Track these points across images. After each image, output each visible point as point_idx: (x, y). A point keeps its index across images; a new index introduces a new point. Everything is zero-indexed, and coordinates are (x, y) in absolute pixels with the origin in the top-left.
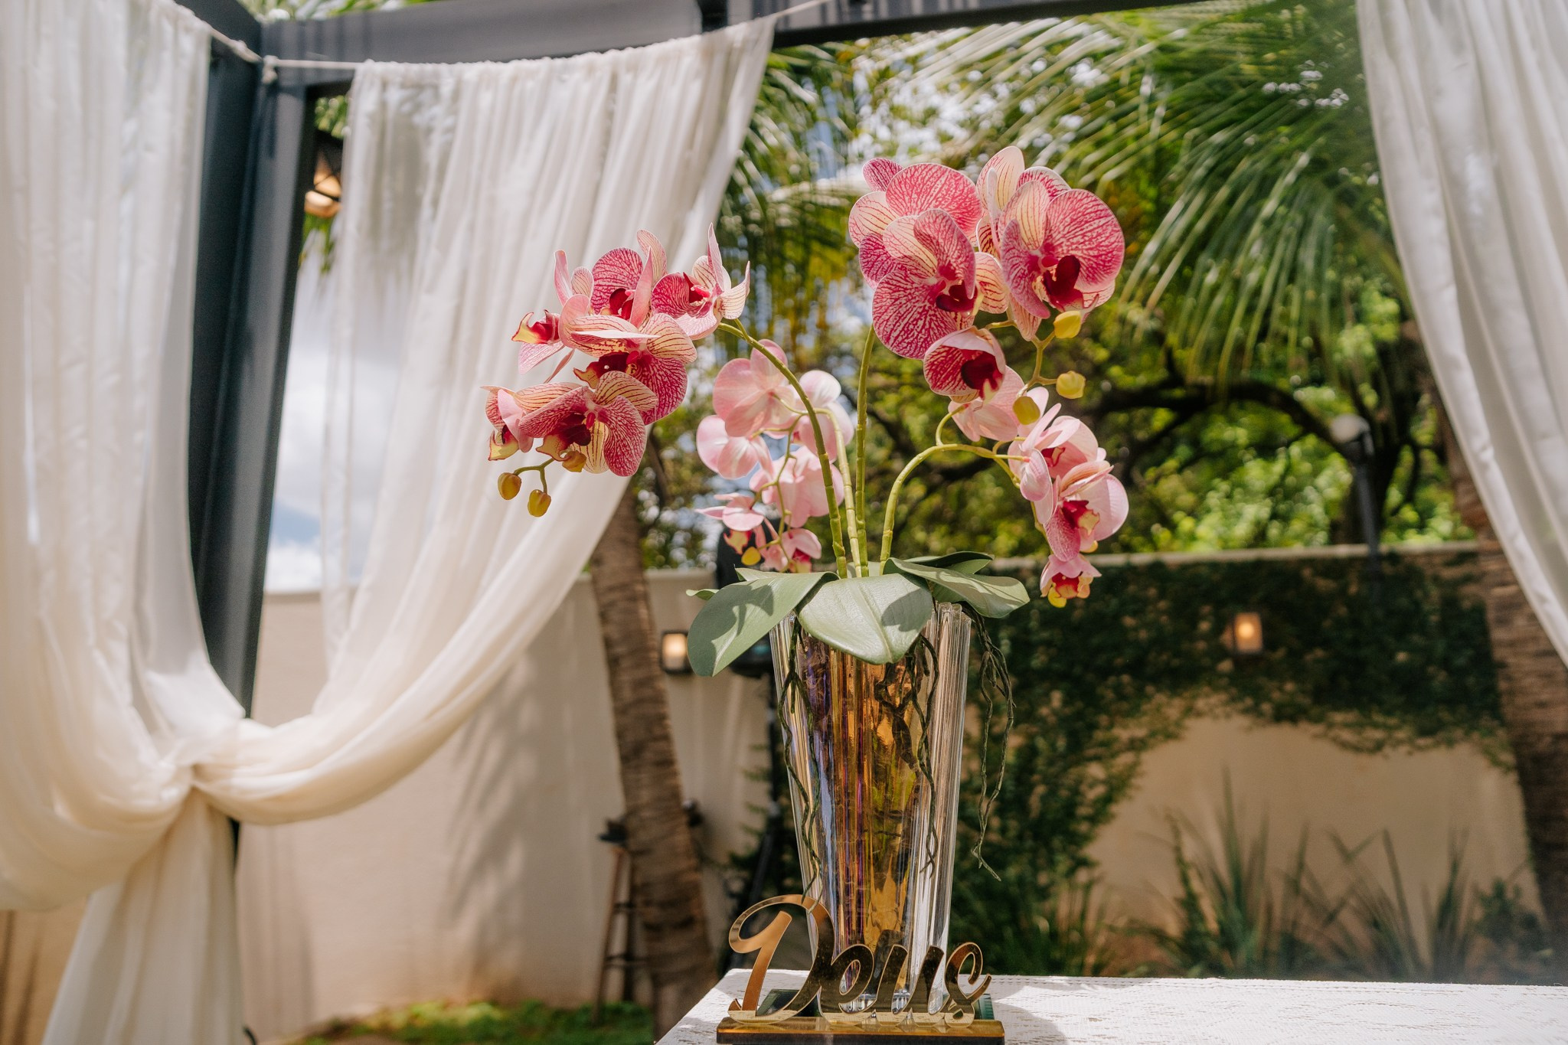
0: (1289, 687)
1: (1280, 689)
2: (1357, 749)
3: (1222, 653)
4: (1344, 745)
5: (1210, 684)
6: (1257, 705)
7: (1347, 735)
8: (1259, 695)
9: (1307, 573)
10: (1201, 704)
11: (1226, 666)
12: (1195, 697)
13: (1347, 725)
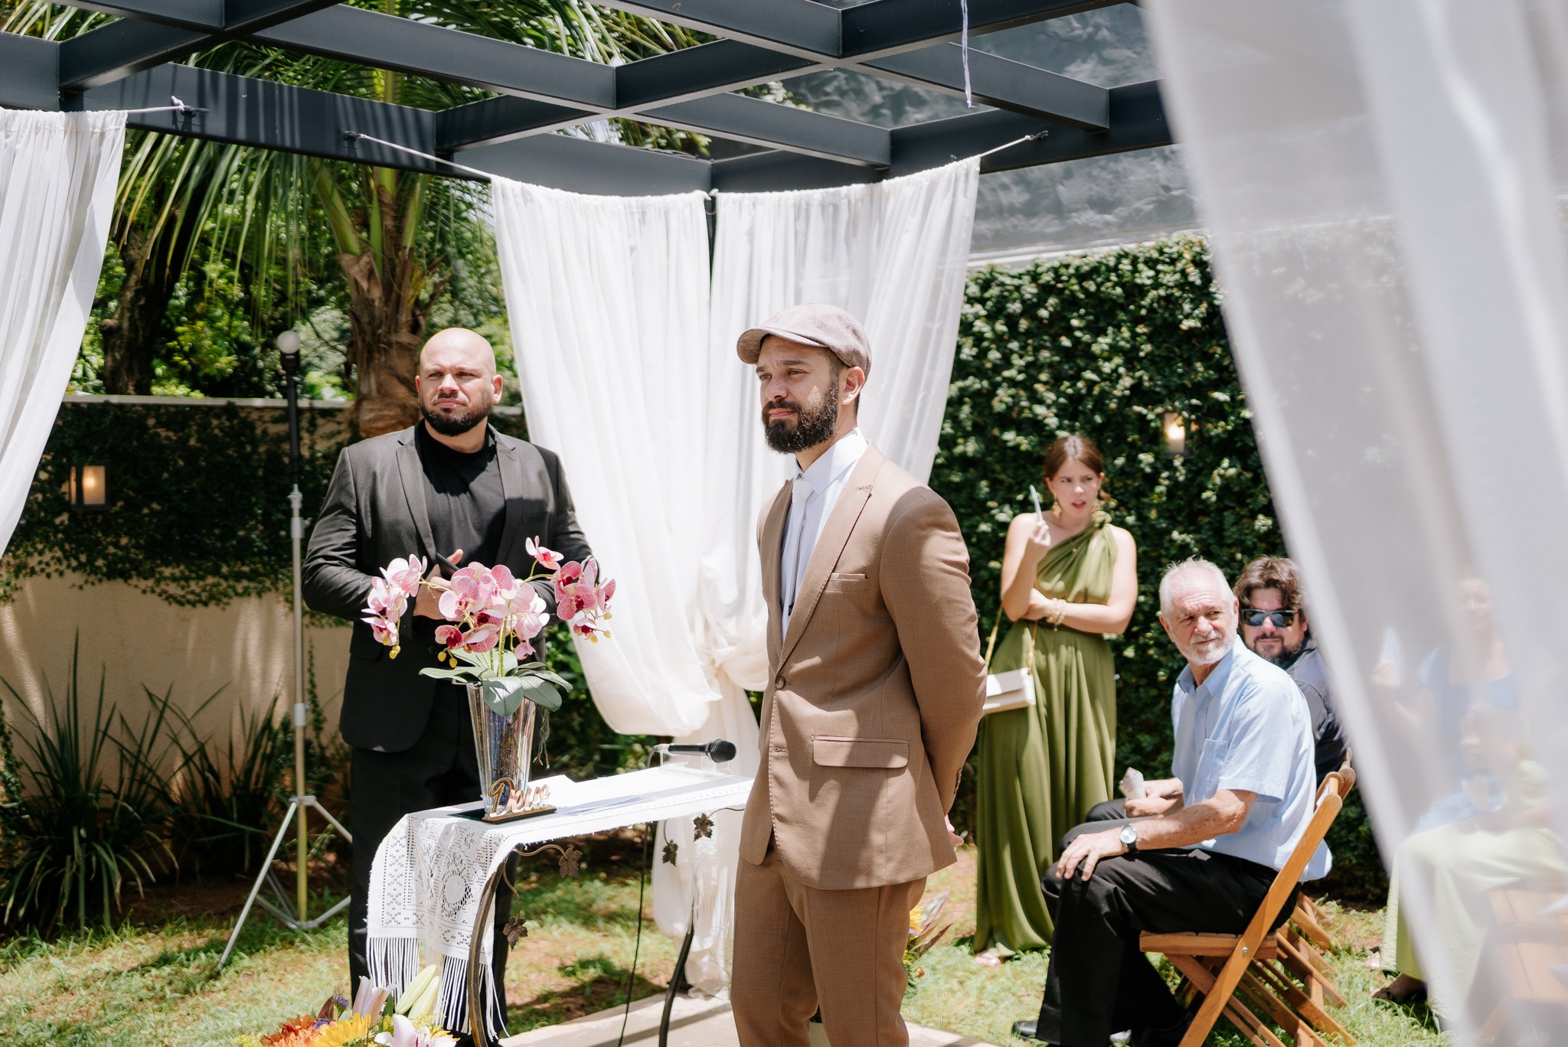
0: (124, 541)
1: (117, 545)
2: (180, 602)
3: (61, 505)
4: (170, 598)
5: (45, 539)
6: (91, 561)
7: (173, 589)
8: (94, 549)
9: (151, 422)
10: (33, 561)
11: (64, 518)
12: (29, 554)
13: (174, 579)
